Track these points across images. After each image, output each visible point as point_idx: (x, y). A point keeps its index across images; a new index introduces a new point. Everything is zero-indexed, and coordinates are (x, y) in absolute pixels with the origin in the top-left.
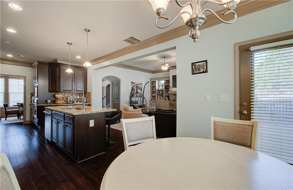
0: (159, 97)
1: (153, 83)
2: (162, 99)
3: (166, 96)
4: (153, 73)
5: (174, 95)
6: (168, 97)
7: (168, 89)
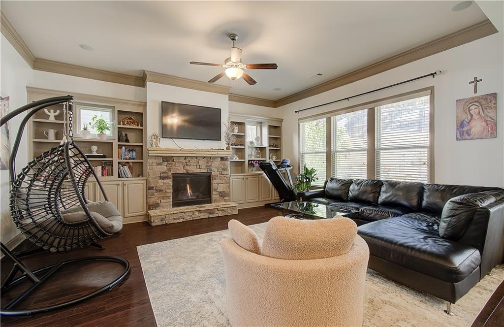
3: (122, 163)
4: (35, 67)
5: (164, 161)
6: (130, 168)
7: (127, 141)
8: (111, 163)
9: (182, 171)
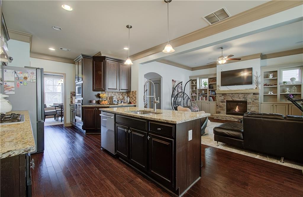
0: (200, 98)
1: (193, 81)
2: (205, 100)
3: (210, 96)
4: (192, 70)
5: (222, 95)
6: (213, 98)
7: (212, 88)
8: (207, 96)
9: (231, 100)
